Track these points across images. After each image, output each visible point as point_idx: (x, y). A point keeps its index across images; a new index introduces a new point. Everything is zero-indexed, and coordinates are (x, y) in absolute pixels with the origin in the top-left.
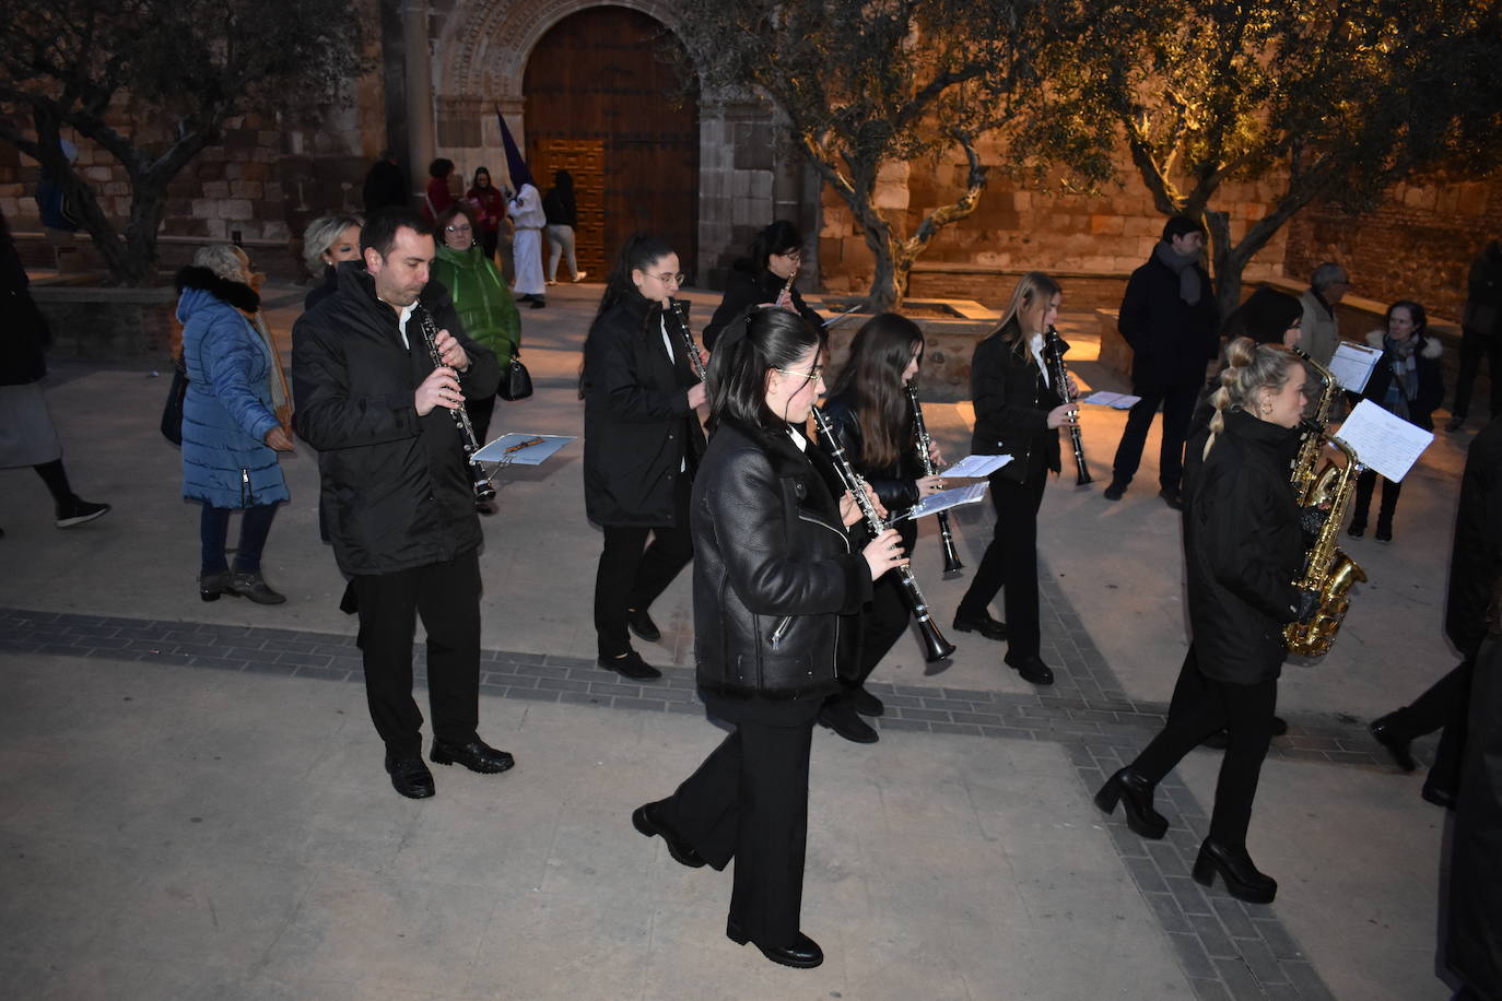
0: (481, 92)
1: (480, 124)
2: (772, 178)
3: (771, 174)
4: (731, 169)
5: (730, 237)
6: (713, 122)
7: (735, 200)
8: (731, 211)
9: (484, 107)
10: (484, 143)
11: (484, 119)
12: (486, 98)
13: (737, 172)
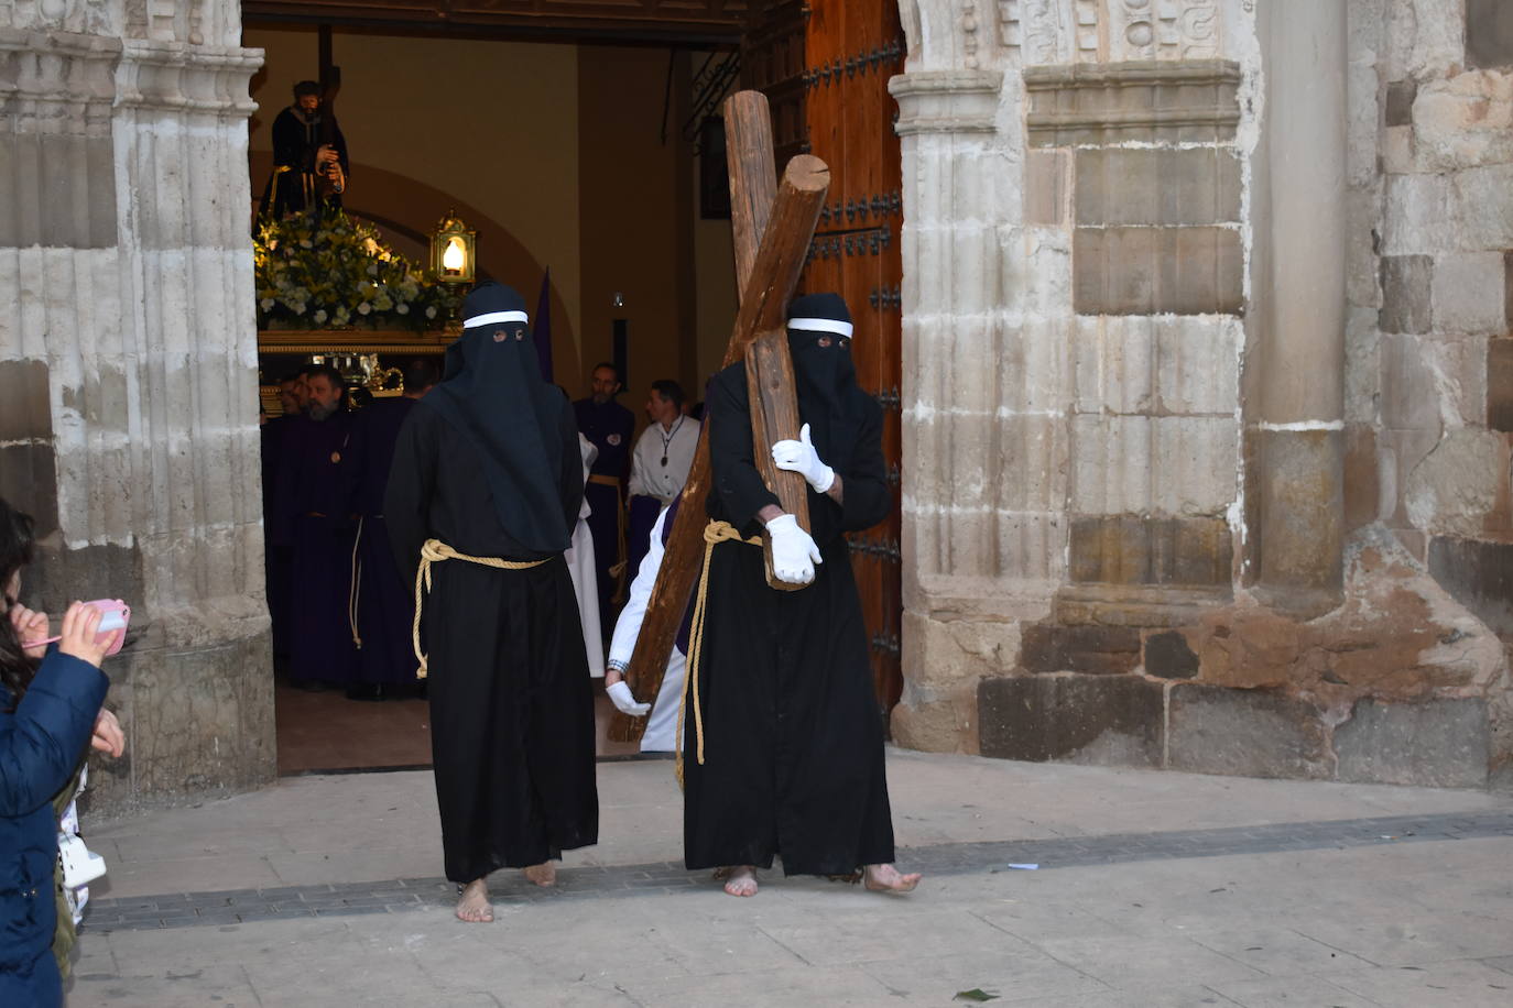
0: (114, 23)
1: (106, 149)
2: (1241, 340)
3: (1238, 324)
4: (1064, 313)
5: (1062, 558)
6: (973, 148)
7: (1080, 426)
8: (1068, 465)
9: (126, 82)
10: (125, 234)
11: (125, 132)
12: (133, 48)
13: (1089, 322)
